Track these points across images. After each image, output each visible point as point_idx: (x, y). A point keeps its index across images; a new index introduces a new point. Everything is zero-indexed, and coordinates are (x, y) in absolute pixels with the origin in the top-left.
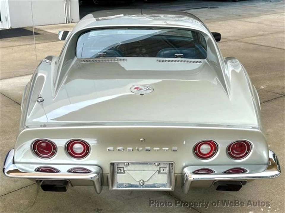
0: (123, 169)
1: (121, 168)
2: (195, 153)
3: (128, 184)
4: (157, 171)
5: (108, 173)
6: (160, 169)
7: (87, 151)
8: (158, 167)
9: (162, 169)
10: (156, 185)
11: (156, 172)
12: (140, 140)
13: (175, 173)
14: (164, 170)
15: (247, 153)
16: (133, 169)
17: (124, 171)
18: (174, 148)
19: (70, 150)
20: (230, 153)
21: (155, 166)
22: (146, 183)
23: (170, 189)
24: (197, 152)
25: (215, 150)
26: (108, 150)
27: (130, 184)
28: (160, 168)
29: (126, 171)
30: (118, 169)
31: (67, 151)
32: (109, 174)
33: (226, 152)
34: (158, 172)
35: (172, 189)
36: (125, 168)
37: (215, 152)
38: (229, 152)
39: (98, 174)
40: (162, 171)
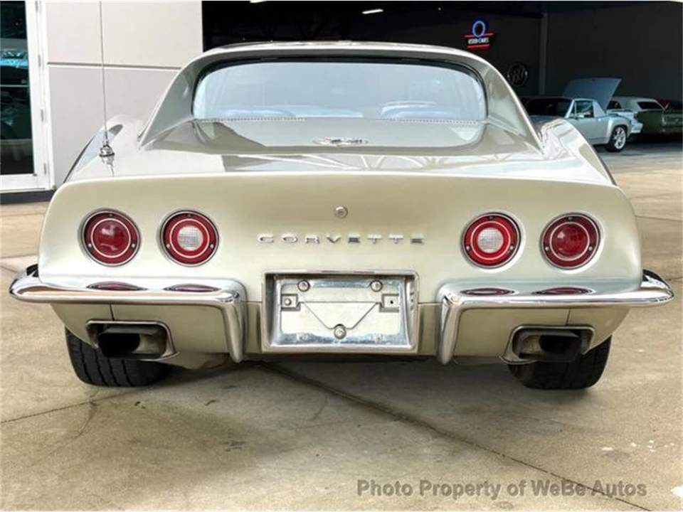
0: (295, 297)
1: (291, 298)
2: (467, 251)
3: (308, 334)
4: (377, 303)
5: (260, 300)
6: (383, 299)
7: (210, 244)
8: (380, 294)
9: (387, 299)
10: (375, 339)
11: (374, 306)
12: (335, 209)
13: (420, 301)
14: (392, 302)
15: (589, 254)
16: (318, 298)
17: (299, 304)
18: (415, 236)
19: (171, 243)
20: (550, 251)
21: (372, 291)
22: (350, 334)
23: (409, 346)
24: (471, 248)
25: (513, 244)
26: (259, 239)
27: (313, 336)
28: (384, 296)
29: (303, 303)
30: (284, 298)
31: (163, 245)
32: (261, 302)
33: (541, 250)
34: (378, 306)
35: (414, 348)
36: (299, 295)
37: (514, 249)
38: (547, 248)
39: (235, 296)
40: (387, 305)
